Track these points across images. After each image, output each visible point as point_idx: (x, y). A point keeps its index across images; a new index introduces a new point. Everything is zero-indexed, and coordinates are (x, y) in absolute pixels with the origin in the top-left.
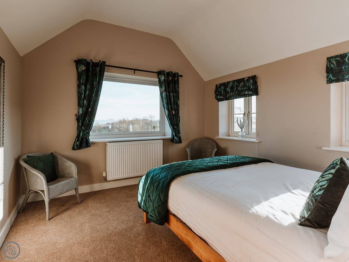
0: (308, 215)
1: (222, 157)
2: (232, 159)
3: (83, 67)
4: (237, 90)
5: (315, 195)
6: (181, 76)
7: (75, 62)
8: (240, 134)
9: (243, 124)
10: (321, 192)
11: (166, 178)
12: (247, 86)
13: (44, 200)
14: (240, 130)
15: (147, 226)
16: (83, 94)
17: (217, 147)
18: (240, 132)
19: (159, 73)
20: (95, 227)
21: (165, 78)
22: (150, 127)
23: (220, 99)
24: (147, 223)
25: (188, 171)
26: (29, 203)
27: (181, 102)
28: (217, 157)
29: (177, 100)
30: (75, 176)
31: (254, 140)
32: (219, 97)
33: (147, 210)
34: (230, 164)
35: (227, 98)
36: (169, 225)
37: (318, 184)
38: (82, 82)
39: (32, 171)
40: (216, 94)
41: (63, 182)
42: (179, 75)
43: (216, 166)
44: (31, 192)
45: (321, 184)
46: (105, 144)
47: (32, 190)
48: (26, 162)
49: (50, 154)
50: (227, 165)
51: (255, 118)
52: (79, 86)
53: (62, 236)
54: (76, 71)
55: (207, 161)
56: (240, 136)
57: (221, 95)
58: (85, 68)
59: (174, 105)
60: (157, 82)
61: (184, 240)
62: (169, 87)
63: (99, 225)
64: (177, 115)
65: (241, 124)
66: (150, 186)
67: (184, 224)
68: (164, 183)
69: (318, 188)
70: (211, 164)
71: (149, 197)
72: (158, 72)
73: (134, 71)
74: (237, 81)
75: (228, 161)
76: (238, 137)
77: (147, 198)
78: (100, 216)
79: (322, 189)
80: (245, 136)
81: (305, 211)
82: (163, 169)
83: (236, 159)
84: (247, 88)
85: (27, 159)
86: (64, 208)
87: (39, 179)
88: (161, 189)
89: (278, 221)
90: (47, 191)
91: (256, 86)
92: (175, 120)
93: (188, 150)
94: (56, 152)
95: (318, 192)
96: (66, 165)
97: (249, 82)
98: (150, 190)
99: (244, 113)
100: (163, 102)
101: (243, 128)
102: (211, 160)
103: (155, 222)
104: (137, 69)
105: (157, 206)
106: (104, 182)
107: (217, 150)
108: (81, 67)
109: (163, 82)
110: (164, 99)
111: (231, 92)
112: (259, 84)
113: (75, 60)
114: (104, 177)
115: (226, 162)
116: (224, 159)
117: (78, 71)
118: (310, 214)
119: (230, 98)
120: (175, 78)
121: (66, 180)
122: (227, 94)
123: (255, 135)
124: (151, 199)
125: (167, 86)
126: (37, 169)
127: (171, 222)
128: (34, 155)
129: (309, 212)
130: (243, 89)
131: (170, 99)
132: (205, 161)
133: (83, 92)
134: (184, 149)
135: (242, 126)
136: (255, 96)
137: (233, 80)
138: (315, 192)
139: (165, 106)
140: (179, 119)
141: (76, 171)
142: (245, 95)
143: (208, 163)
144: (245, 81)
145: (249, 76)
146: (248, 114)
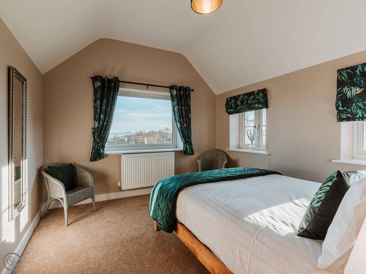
0: (306, 226)
1: (231, 169)
2: (241, 171)
3: (99, 83)
4: (247, 103)
5: (313, 207)
6: (193, 90)
7: (91, 79)
8: (250, 146)
9: (253, 136)
10: (319, 204)
11: (174, 188)
12: (257, 100)
13: (63, 207)
14: (251, 143)
15: (158, 233)
16: (98, 108)
17: (227, 159)
18: (250, 144)
19: (171, 88)
20: (109, 233)
21: (177, 92)
22: (165, 139)
23: (230, 112)
24: (157, 231)
25: (195, 182)
26: (49, 210)
27: (192, 116)
28: (226, 169)
29: (188, 114)
30: (92, 186)
31: (264, 152)
32: (229, 110)
33: (157, 218)
34: (237, 176)
35: (237, 111)
36: (177, 233)
37: (317, 196)
38: (98, 97)
39: (52, 180)
40: (227, 107)
41: (80, 191)
42: (191, 89)
43: (223, 177)
44: (53, 199)
45: (319, 196)
46: (119, 156)
47: (52, 198)
48: (47, 172)
49: (69, 165)
50: (235, 176)
51: (265, 131)
52: (95, 101)
53: (79, 240)
54: (92, 87)
55: (215, 173)
56: (250, 149)
57: (231, 108)
58: (101, 84)
59: (186, 118)
60: (169, 96)
61: (190, 247)
62: (181, 100)
63: (113, 231)
64: (189, 128)
65: (251, 136)
66: (160, 196)
67: (190, 232)
68: (172, 193)
69: (316, 200)
70: (219, 175)
71: (159, 206)
72: (170, 86)
73: (147, 86)
74: (247, 94)
75: (236, 173)
76: (249, 149)
77: (157, 207)
78: (114, 223)
79: (319, 201)
80: (255, 148)
81: (304, 222)
82: (172, 180)
83: (245, 171)
84: (257, 101)
85: (48, 169)
86: (82, 215)
87: (58, 188)
88: (169, 199)
89: (277, 231)
90: (66, 199)
91: (265, 99)
92: (187, 133)
93: (199, 162)
94: (74, 163)
95: (316, 203)
96: (84, 176)
97: (259, 95)
98: (159, 200)
99: (254, 126)
100: (175, 115)
101: (253, 140)
102: (220, 172)
103: (163, 230)
104: (149, 84)
105: (166, 215)
106: (119, 191)
107: (227, 162)
108: (97, 83)
109: (175, 96)
110: (176, 113)
111: (241, 105)
112: (269, 97)
113: (92, 76)
114: (119, 186)
115: (234, 173)
116: (232, 171)
117: (94, 88)
118: (308, 225)
119: (240, 111)
120: (187, 92)
121: (83, 189)
122: (237, 107)
123: (265, 148)
124: (160, 208)
125: (179, 100)
126: (57, 179)
127: (179, 230)
128: (55, 166)
129: (308, 224)
130: (253, 102)
131: (182, 113)
132: (213, 173)
133: (99, 107)
134: (196, 161)
135: (252, 138)
136: (265, 109)
137: (243, 93)
138: (313, 204)
139: (177, 119)
140: (191, 132)
141: (93, 181)
142: (255, 108)
143: (216, 174)
144: (255, 94)
145: (258, 89)
146: (258, 127)
